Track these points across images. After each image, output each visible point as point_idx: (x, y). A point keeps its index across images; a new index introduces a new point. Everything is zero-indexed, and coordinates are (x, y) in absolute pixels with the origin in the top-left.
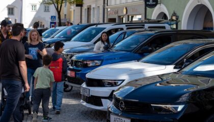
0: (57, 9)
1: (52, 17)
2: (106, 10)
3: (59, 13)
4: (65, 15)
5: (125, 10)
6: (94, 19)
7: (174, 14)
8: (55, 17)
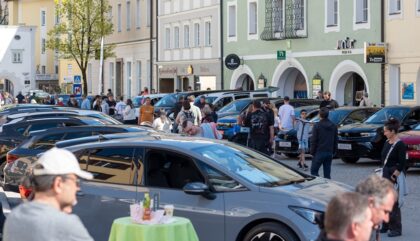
0: (81, 67)
1: (75, 77)
2: (155, 67)
3: (84, 71)
4: (44, 67)
5: (190, 69)
6: (131, 78)
7: (262, 77)
8: (79, 77)
